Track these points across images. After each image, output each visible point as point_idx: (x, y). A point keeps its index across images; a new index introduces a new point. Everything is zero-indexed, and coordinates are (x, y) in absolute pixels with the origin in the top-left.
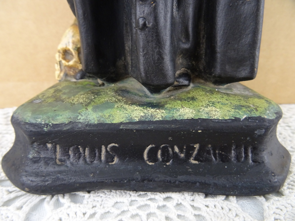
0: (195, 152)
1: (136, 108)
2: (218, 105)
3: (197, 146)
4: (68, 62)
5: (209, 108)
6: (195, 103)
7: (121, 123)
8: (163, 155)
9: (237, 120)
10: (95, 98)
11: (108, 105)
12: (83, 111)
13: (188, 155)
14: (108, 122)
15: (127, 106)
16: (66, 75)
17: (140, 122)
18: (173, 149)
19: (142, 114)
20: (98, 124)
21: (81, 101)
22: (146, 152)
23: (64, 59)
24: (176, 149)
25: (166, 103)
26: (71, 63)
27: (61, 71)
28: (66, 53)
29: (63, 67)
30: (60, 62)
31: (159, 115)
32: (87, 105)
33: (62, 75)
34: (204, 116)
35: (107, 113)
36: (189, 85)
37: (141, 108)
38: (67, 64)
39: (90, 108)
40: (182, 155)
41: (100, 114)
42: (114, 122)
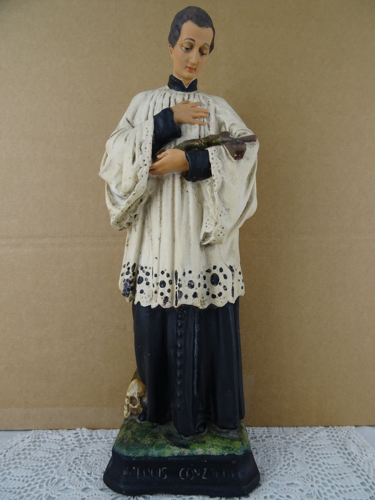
0: (205, 473)
1: (176, 448)
2: (215, 447)
3: (205, 469)
4: (134, 406)
5: (211, 449)
6: (205, 446)
7: (169, 457)
8: (188, 474)
9: (223, 455)
10: (155, 441)
11: (162, 446)
12: (151, 450)
13: (202, 475)
14: (163, 456)
15: (171, 447)
16: (132, 414)
17: (178, 456)
18: (194, 471)
19: (179, 452)
20: (158, 457)
21: (149, 442)
22: (180, 472)
23: (131, 403)
24: (195, 471)
25: (190, 445)
26: (136, 407)
27: (128, 411)
28: (132, 399)
29: (129, 409)
30: (128, 405)
31: (187, 452)
32: (152, 446)
33: (129, 414)
34: (208, 453)
35: (162, 451)
36: (204, 431)
37: (178, 448)
38: (133, 407)
39: (154, 448)
40: (198, 474)
41: (159, 451)
42: (166, 456)
